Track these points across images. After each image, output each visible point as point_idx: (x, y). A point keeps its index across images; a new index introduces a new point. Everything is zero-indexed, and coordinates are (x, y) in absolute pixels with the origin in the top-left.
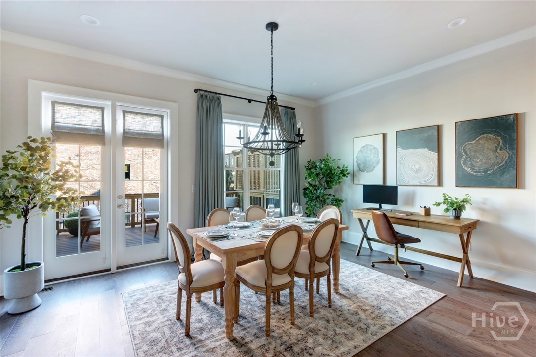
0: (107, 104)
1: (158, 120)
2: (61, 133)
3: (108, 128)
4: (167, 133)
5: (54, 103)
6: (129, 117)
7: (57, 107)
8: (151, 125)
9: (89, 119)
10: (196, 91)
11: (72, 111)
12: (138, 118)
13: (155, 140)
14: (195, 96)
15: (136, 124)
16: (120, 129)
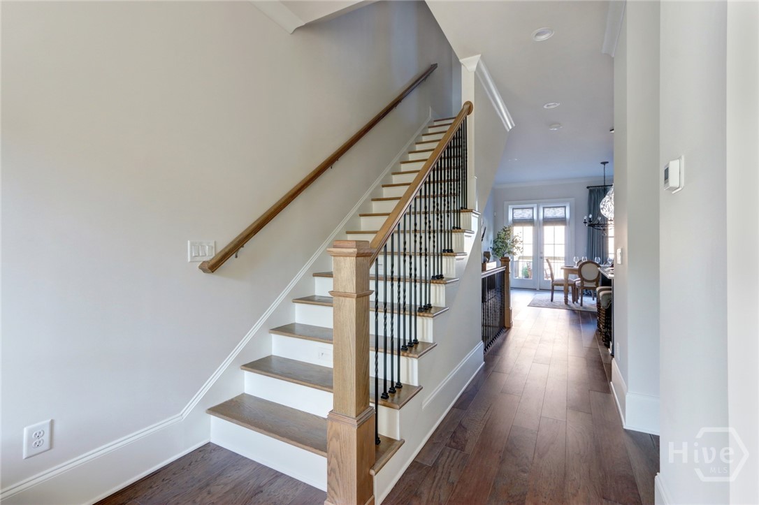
0: (535, 206)
1: (563, 209)
2: (517, 222)
3: (535, 218)
4: (568, 216)
5: (513, 209)
6: (546, 210)
7: (515, 211)
8: (559, 213)
9: (527, 214)
10: (588, 187)
11: (520, 211)
12: (551, 210)
13: (561, 221)
14: (588, 190)
15: (550, 213)
16: (541, 217)
